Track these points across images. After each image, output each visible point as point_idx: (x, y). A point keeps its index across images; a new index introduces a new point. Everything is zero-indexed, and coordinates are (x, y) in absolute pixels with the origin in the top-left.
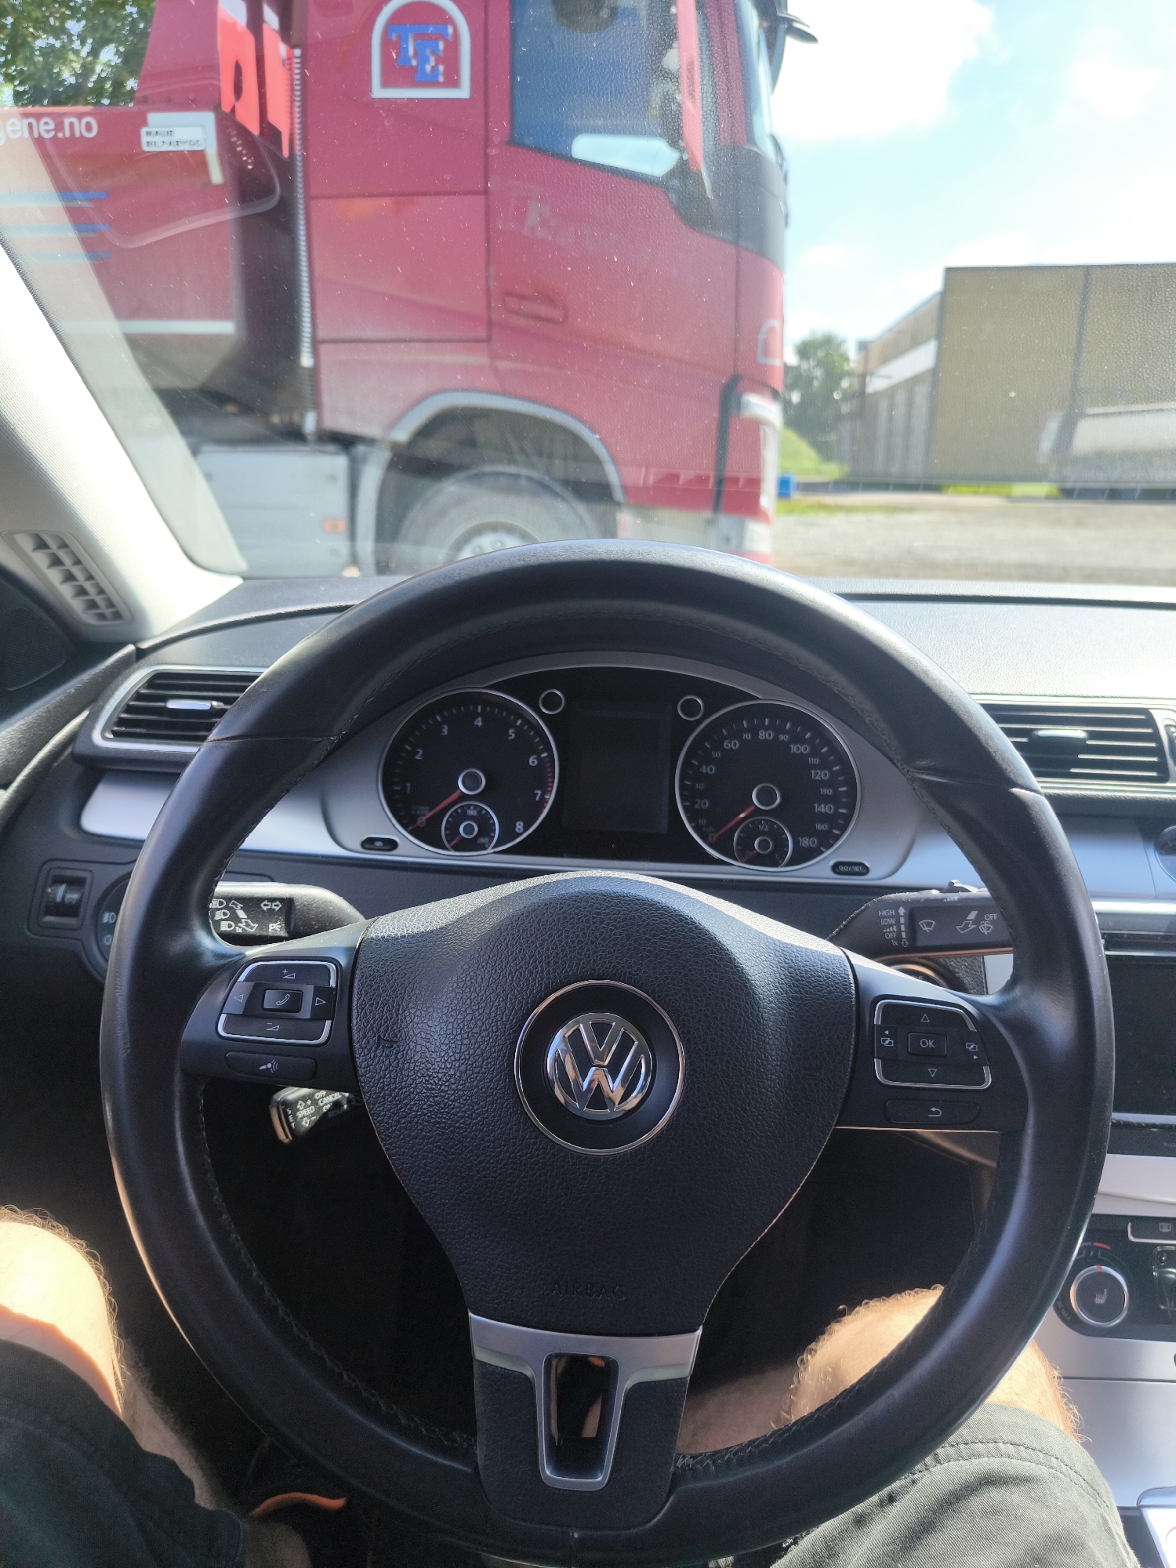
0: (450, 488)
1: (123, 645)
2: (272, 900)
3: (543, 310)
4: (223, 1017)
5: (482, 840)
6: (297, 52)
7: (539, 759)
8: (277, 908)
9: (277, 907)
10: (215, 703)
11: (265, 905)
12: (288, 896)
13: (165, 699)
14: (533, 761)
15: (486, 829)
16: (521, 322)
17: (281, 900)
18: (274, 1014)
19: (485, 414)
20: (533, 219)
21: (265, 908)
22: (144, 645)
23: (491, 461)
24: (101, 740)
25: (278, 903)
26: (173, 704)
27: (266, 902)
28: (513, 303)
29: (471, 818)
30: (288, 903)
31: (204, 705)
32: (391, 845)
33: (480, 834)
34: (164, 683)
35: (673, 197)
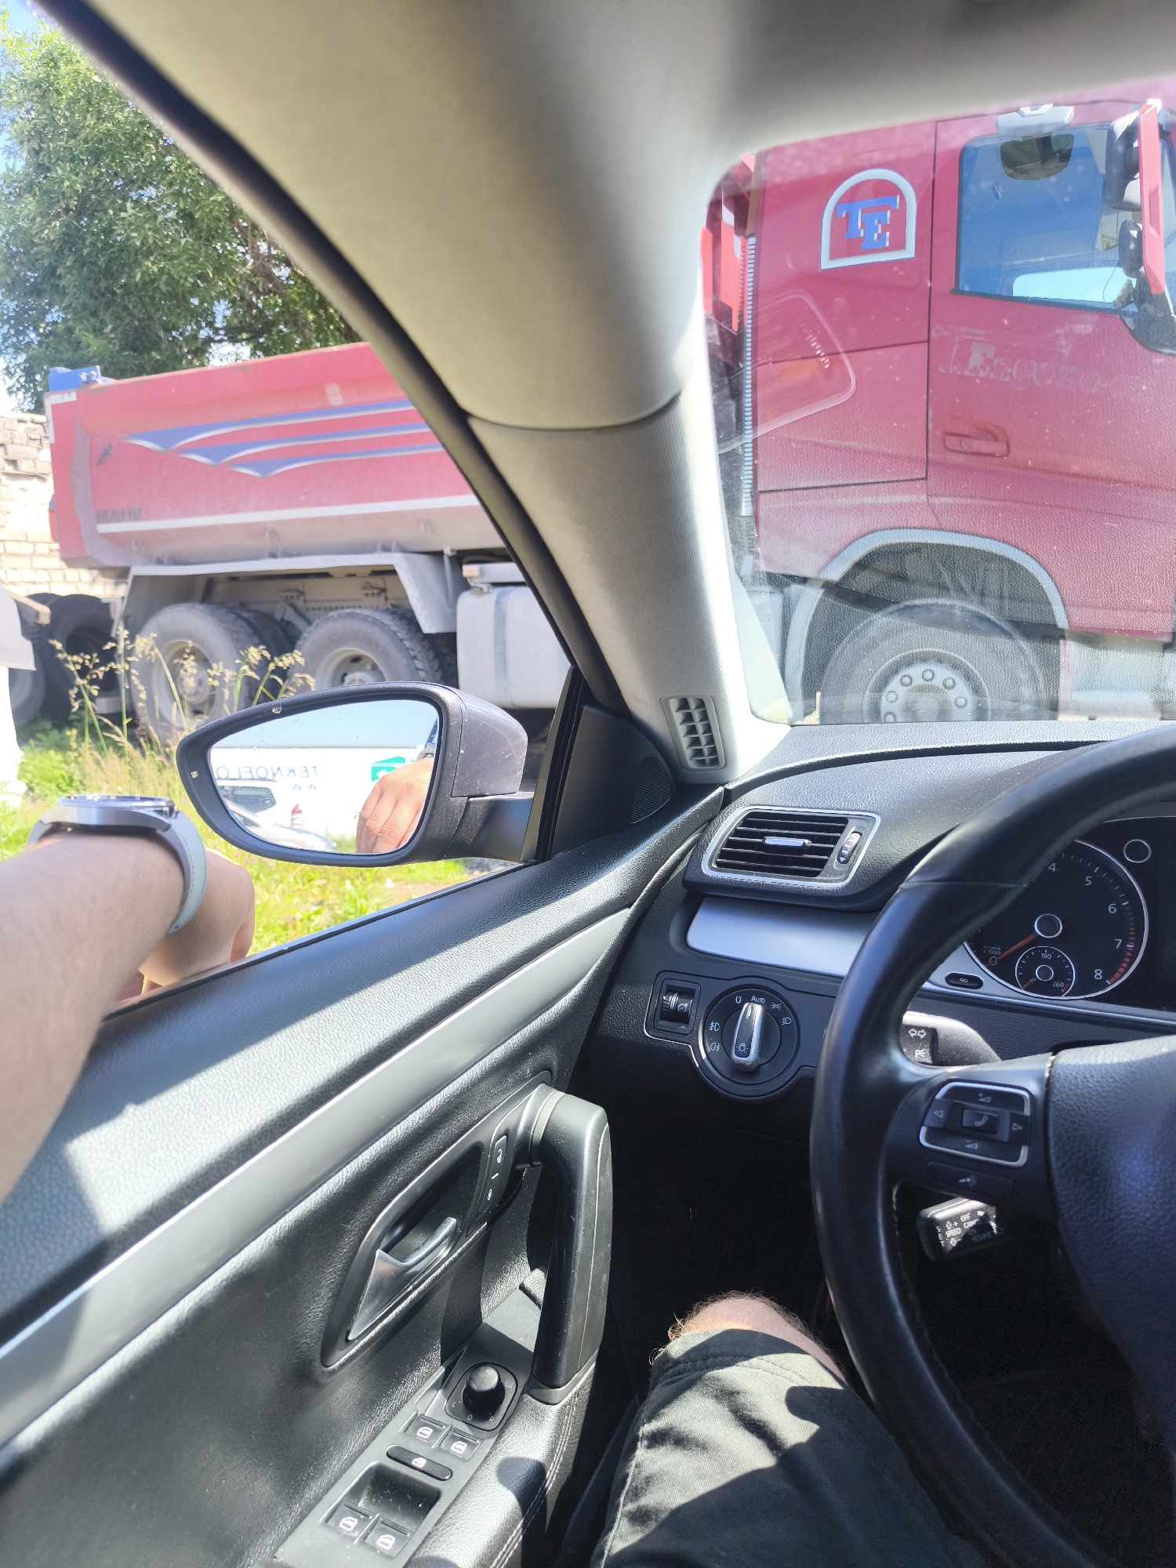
0: (880, 621)
1: (715, 787)
2: (918, 1028)
3: (985, 446)
4: (923, 1130)
5: (1057, 985)
6: (752, 240)
7: (1119, 907)
8: (922, 1037)
9: (923, 1035)
10: (807, 841)
11: (912, 1032)
12: (933, 1026)
13: (762, 835)
14: (1112, 909)
15: (1063, 974)
16: (960, 459)
17: (926, 1029)
18: (973, 1133)
19: (917, 548)
20: (975, 360)
21: (912, 1035)
22: (730, 787)
23: (922, 595)
24: (708, 870)
25: (923, 1031)
26: (771, 841)
27: (913, 1030)
28: (952, 442)
29: (1046, 961)
30: (933, 1033)
31: (798, 842)
32: (976, 983)
33: (1056, 979)
34: (757, 821)
35: (1129, 321)
